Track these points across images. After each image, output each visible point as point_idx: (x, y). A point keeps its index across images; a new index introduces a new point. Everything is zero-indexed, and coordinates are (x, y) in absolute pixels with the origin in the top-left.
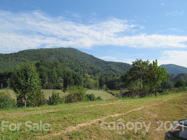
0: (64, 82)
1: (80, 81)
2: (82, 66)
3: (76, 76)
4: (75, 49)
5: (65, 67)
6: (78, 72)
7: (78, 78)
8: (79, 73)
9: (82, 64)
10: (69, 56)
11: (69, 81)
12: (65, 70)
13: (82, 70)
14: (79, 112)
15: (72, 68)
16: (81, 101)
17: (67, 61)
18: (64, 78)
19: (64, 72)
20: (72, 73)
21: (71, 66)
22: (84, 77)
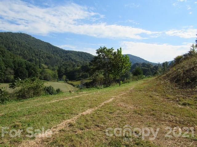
0: (15, 74)
1: (36, 72)
2: (37, 55)
3: (30, 67)
4: (28, 35)
5: (15, 56)
6: (32, 62)
7: (32, 69)
8: (34, 63)
9: (37, 53)
10: (19, 43)
11: (21, 72)
12: (15, 59)
13: (38, 60)
15: (24, 58)
16: (39, 95)
17: (17, 49)
18: (14, 70)
19: (14, 62)
20: (26, 64)
21: (23, 55)
22: (40, 68)
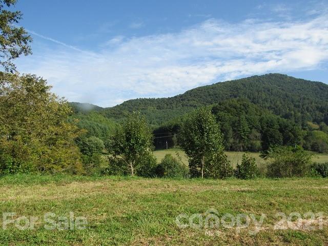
0: (262, 139)
1: (296, 137)
2: (299, 106)
3: (286, 127)
4: (281, 75)
5: (262, 111)
6: (289, 119)
7: (290, 131)
8: (293, 121)
9: (297, 103)
10: (269, 91)
11: (272, 136)
12: (262, 116)
13: (299, 114)
14: (299, 197)
15: (276, 112)
16: (301, 176)
17: (266, 100)
18: (261, 132)
19: (261, 120)
20: (278, 122)
21: (274, 108)
22: (304, 129)
